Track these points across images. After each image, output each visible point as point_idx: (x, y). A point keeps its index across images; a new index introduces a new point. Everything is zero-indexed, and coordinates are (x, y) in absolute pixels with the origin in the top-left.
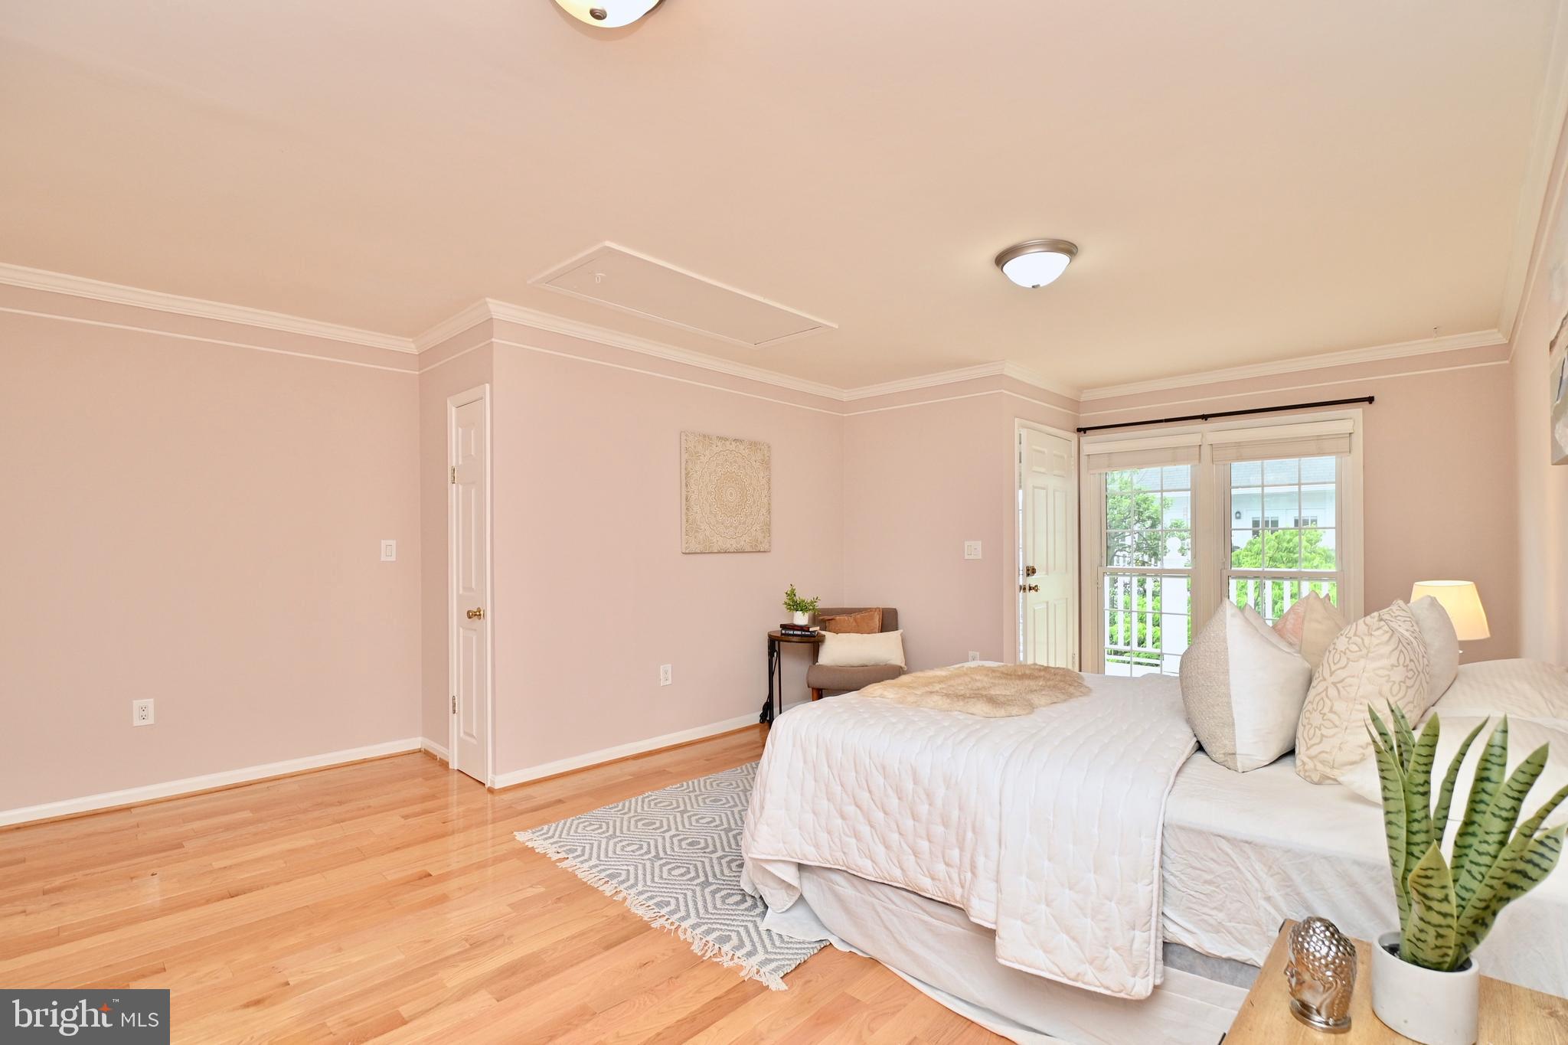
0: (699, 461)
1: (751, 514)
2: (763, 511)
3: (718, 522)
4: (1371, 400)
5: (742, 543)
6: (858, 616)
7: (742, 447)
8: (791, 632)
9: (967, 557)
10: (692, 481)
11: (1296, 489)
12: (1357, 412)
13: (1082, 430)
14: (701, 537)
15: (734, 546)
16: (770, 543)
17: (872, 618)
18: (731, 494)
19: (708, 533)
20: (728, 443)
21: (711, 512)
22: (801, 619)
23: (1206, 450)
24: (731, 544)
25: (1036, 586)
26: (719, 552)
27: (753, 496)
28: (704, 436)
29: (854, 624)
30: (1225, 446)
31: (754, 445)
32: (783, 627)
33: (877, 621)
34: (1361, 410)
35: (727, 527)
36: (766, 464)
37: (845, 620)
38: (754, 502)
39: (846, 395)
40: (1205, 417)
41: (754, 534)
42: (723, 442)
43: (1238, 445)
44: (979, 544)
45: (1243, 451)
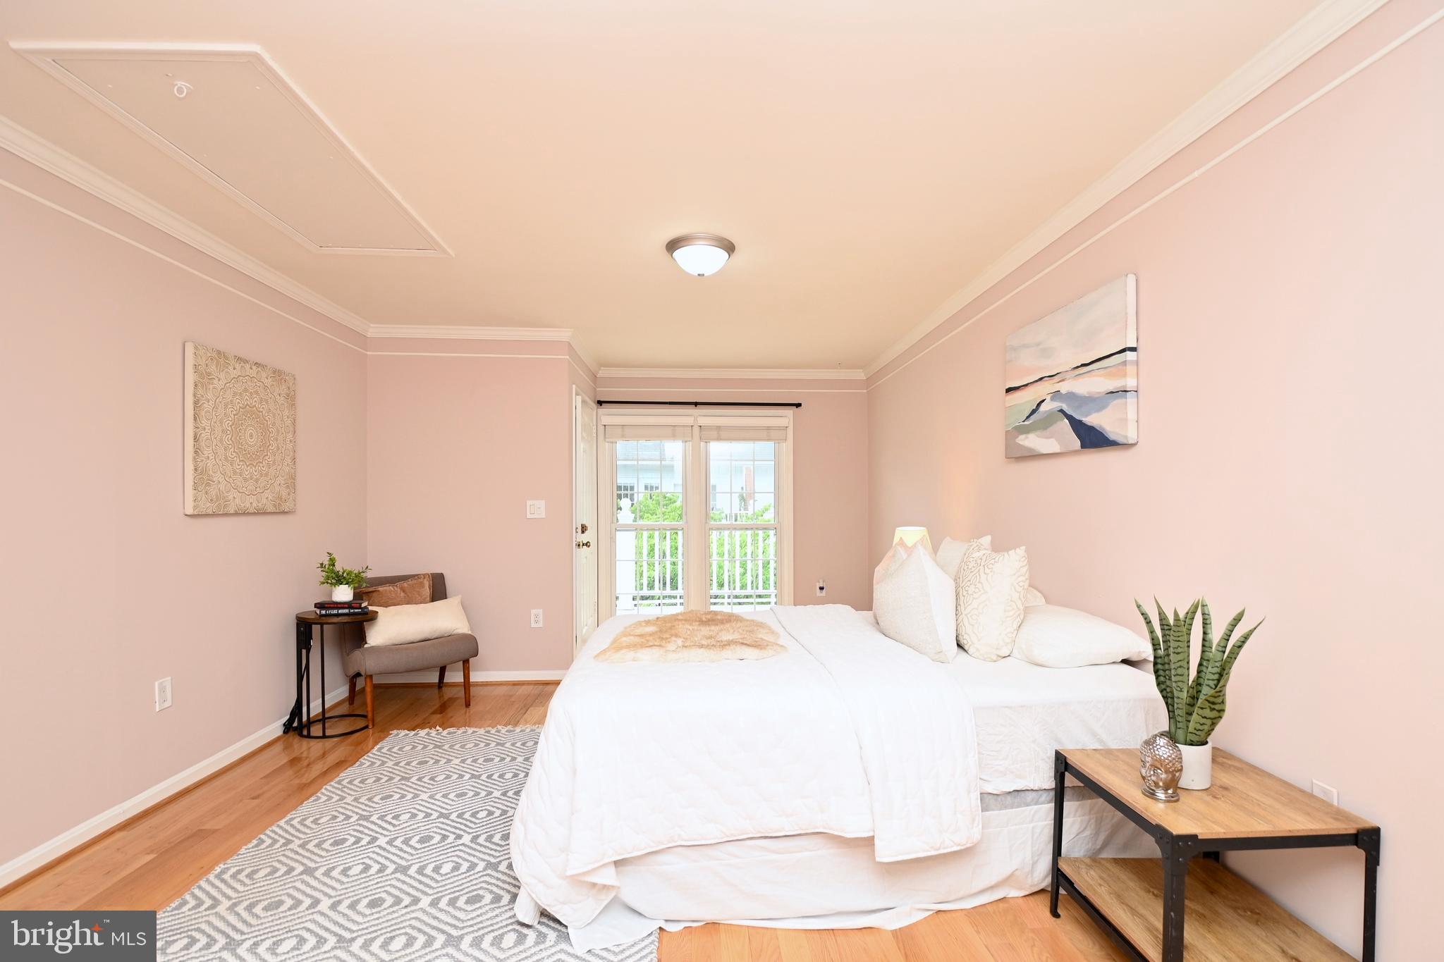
0: (211, 386)
1: (274, 463)
2: (288, 460)
3: (235, 472)
4: (798, 405)
5: (264, 501)
6: (405, 585)
7: (264, 375)
8: (335, 612)
9: (529, 516)
10: (203, 413)
11: (752, 463)
12: (789, 412)
13: (600, 403)
14: (214, 493)
15: (254, 505)
16: (294, 501)
17: (422, 585)
18: (251, 436)
19: (222, 487)
20: (248, 366)
21: (226, 459)
22: (343, 594)
23: (696, 430)
24: (250, 503)
25: (588, 542)
26: (236, 514)
27: (277, 440)
28: (219, 352)
29: (402, 594)
30: (710, 428)
31: (278, 374)
32: (320, 606)
33: (427, 591)
34: (792, 412)
35: (246, 480)
36: (291, 398)
37: (390, 591)
38: (278, 449)
39: (373, 331)
40: (696, 404)
41: (277, 489)
42: (242, 364)
43: (719, 428)
44: (541, 504)
45: (721, 434)
